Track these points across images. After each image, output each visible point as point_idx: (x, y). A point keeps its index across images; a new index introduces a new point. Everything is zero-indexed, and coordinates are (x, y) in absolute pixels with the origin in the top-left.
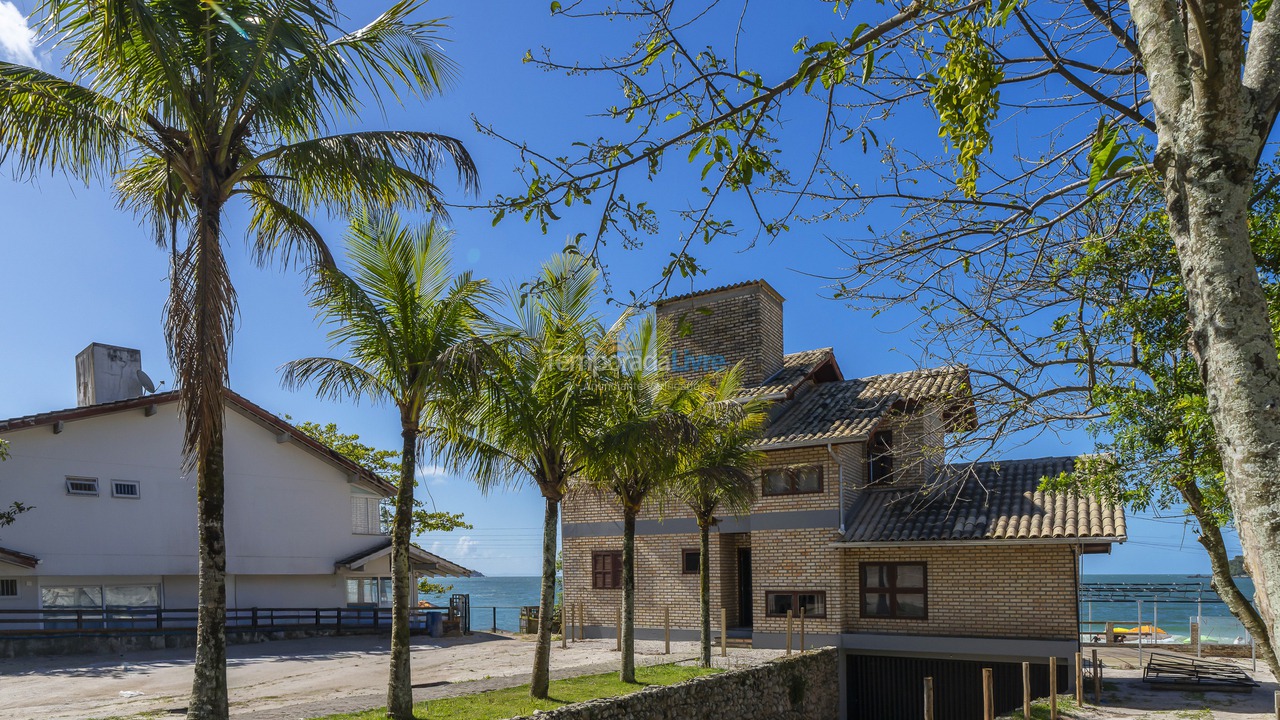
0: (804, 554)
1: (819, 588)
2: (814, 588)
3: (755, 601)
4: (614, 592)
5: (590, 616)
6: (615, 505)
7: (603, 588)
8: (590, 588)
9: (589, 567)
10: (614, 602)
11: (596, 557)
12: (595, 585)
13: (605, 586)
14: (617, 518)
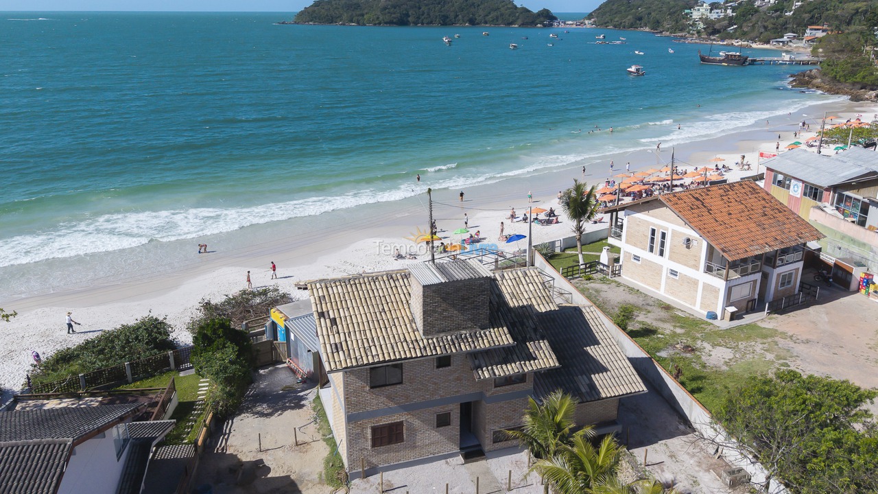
0: (514, 411)
2: (519, 425)
3: (487, 437)
4: (388, 446)
5: (369, 463)
6: (390, 398)
7: (381, 446)
8: (370, 448)
9: (369, 436)
10: (387, 452)
11: (374, 430)
12: (374, 445)
13: (381, 445)
14: (391, 405)
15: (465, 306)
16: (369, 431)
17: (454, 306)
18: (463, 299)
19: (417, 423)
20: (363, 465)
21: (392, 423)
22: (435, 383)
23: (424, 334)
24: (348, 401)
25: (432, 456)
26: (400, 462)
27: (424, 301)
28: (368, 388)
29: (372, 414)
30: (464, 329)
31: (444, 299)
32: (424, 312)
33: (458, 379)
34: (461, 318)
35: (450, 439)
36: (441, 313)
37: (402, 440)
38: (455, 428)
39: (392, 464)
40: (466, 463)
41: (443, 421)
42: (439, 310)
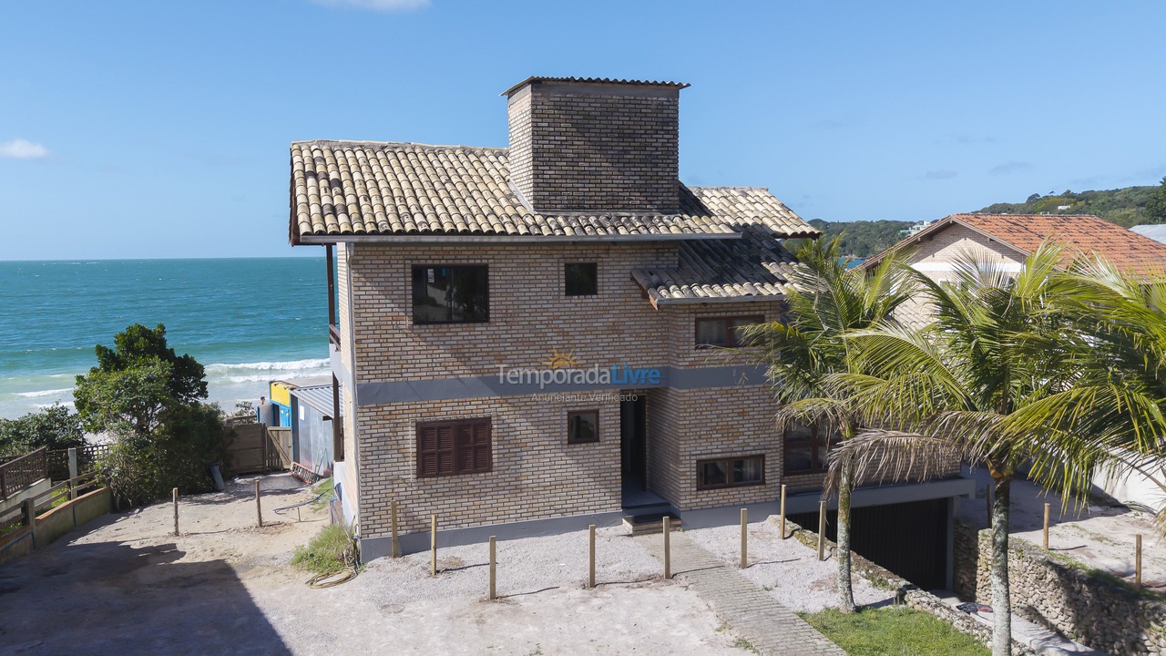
0: (742, 414)
1: (758, 452)
2: (754, 453)
3: (684, 474)
4: (455, 479)
5: (410, 518)
6: (460, 355)
7: (437, 475)
8: (412, 477)
9: (411, 446)
10: (454, 493)
11: (424, 431)
12: (422, 472)
13: (440, 472)
14: (463, 373)
15: (626, 152)
16: (411, 433)
17: (602, 148)
18: (622, 136)
19: (523, 427)
20: (394, 521)
21: (464, 420)
22: (565, 334)
23: (536, 208)
24: (360, 350)
25: (559, 516)
26: (484, 524)
27: (535, 126)
28: (408, 322)
29: (418, 391)
30: (624, 208)
31: (581, 129)
32: (537, 154)
33: (614, 329)
34: (619, 180)
35: (599, 477)
36: (573, 163)
37: (490, 470)
38: (608, 451)
39: (465, 526)
40: (636, 533)
41: (581, 429)
42: (569, 153)
